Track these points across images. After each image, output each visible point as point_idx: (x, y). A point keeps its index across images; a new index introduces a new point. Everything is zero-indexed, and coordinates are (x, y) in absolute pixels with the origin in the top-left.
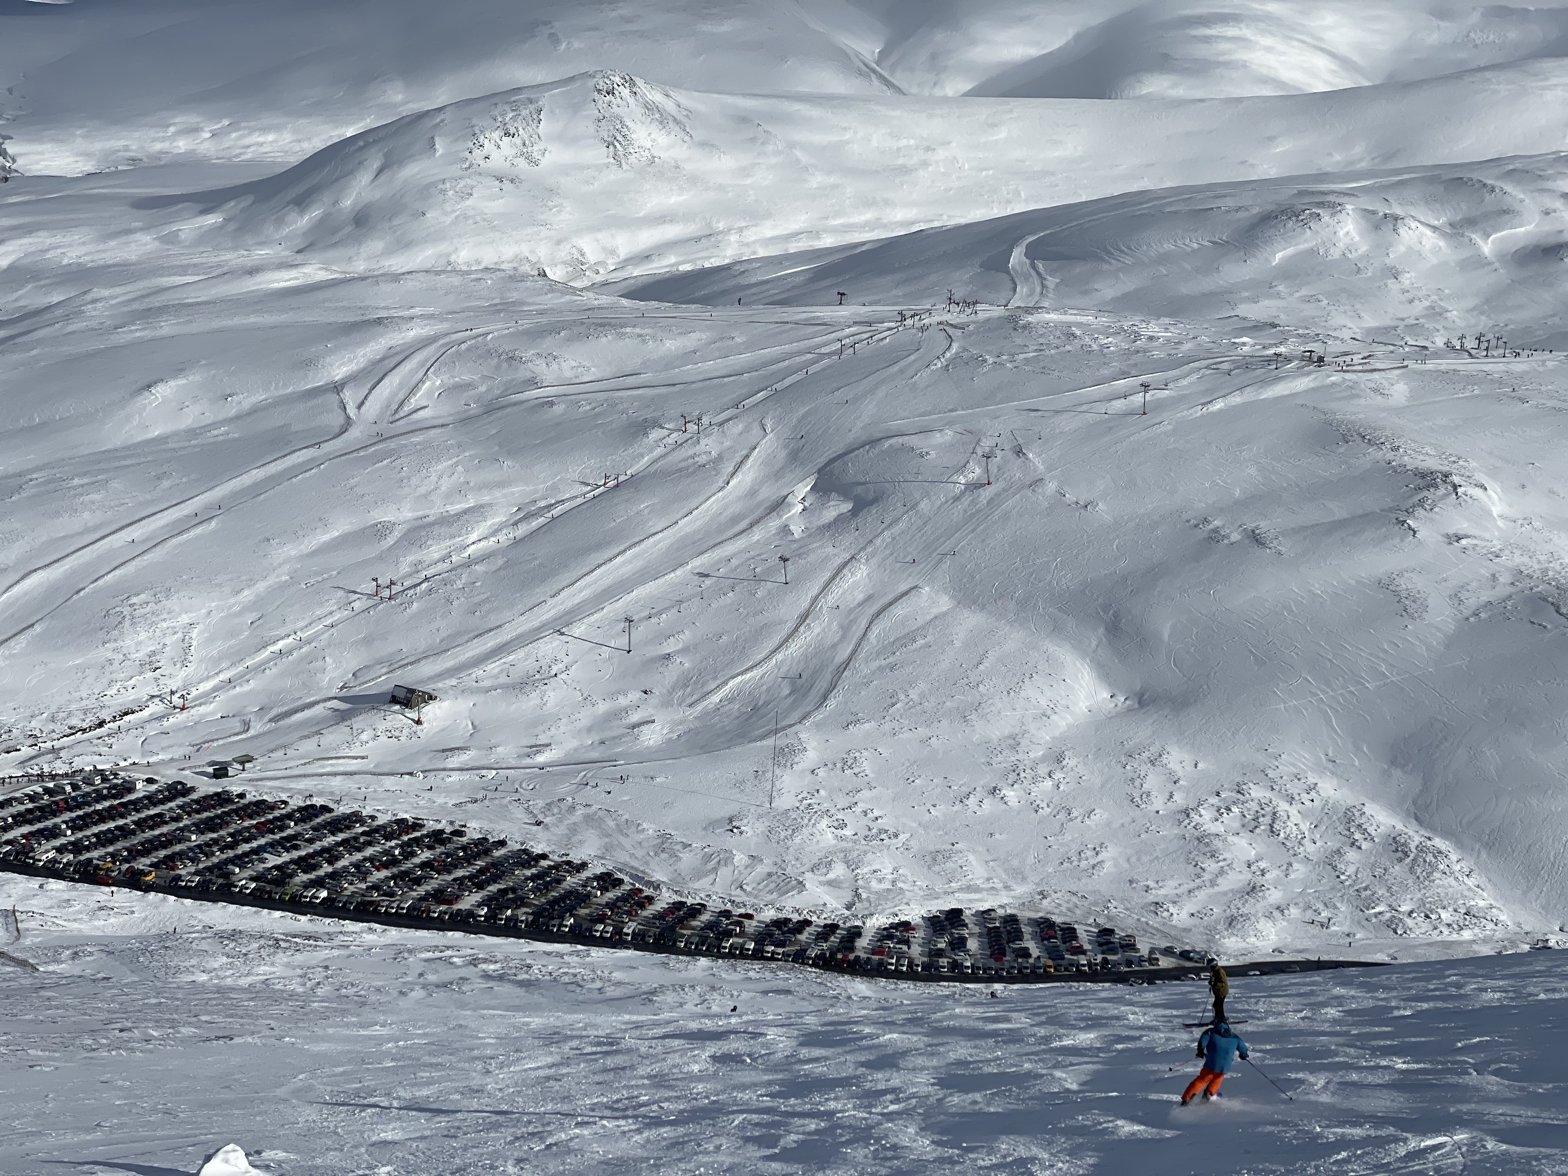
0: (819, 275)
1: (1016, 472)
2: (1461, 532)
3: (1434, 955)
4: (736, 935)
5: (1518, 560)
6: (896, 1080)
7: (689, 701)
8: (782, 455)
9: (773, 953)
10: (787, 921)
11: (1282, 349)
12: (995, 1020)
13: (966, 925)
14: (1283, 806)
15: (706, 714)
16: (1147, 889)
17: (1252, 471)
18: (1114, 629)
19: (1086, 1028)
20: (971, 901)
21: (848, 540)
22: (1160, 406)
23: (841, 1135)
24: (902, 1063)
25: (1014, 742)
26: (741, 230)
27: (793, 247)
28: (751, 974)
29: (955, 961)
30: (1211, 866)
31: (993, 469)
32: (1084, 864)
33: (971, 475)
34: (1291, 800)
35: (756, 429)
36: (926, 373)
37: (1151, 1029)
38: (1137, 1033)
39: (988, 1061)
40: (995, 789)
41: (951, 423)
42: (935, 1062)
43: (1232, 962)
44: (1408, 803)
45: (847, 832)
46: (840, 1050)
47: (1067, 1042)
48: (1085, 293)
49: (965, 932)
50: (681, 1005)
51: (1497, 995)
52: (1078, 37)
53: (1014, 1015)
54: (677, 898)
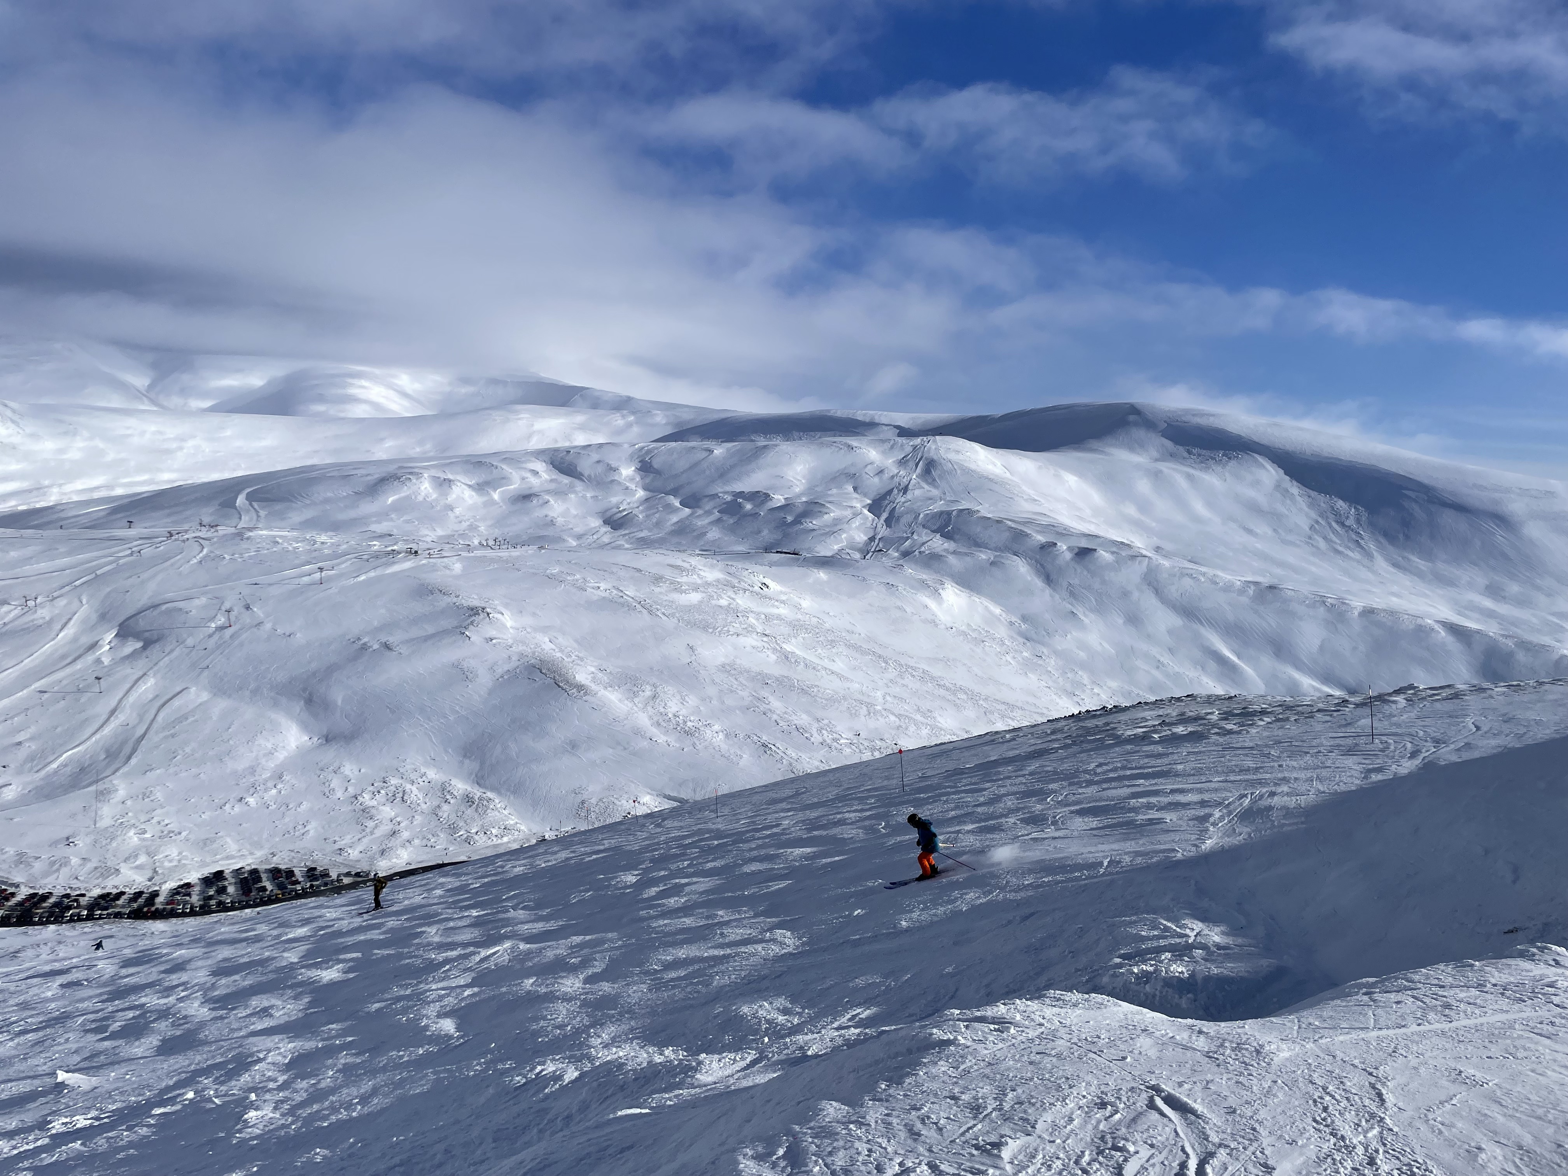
0: (115, 511)
1: (246, 618)
2: (492, 637)
3: (490, 853)
4: (75, 908)
5: (521, 648)
6: (184, 977)
7: (36, 769)
8: (94, 617)
9: (100, 915)
10: (109, 894)
11: (395, 547)
12: (246, 931)
13: (226, 879)
14: (408, 787)
15: (48, 776)
16: (335, 842)
17: (383, 611)
18: (309, 701)
19: (302, 926)
20: (229, 864)
21: (141, 664)
22: (330, 579)
23: (150, 1017)
24: (188, 967)
25: (252, 770)
26: (60, 485)
27: (96, 495)
28: (86, 930)
29: (220, 901)
30: (370, 824)
31: (233, 619)
32: (297, 833)
33: (219, 623)
34: (413, 783)
35: (76, 603)
36: (187, 566)
37: (339, 919)
38: (331, 923)
39: (242, 956)
40: (242, 798)
41: (204, 593)
42: (209, 962)
43: (384, 874)
44: (473, 776)
45: (148, 836)
46: (147, 966)
47: (290, 936)
48: (283, 519)
49: (226, 883)
50: (38, 956)
51: (522, 868)
52: (269, 383)
53: (258, 926)
54: (32, 891)
